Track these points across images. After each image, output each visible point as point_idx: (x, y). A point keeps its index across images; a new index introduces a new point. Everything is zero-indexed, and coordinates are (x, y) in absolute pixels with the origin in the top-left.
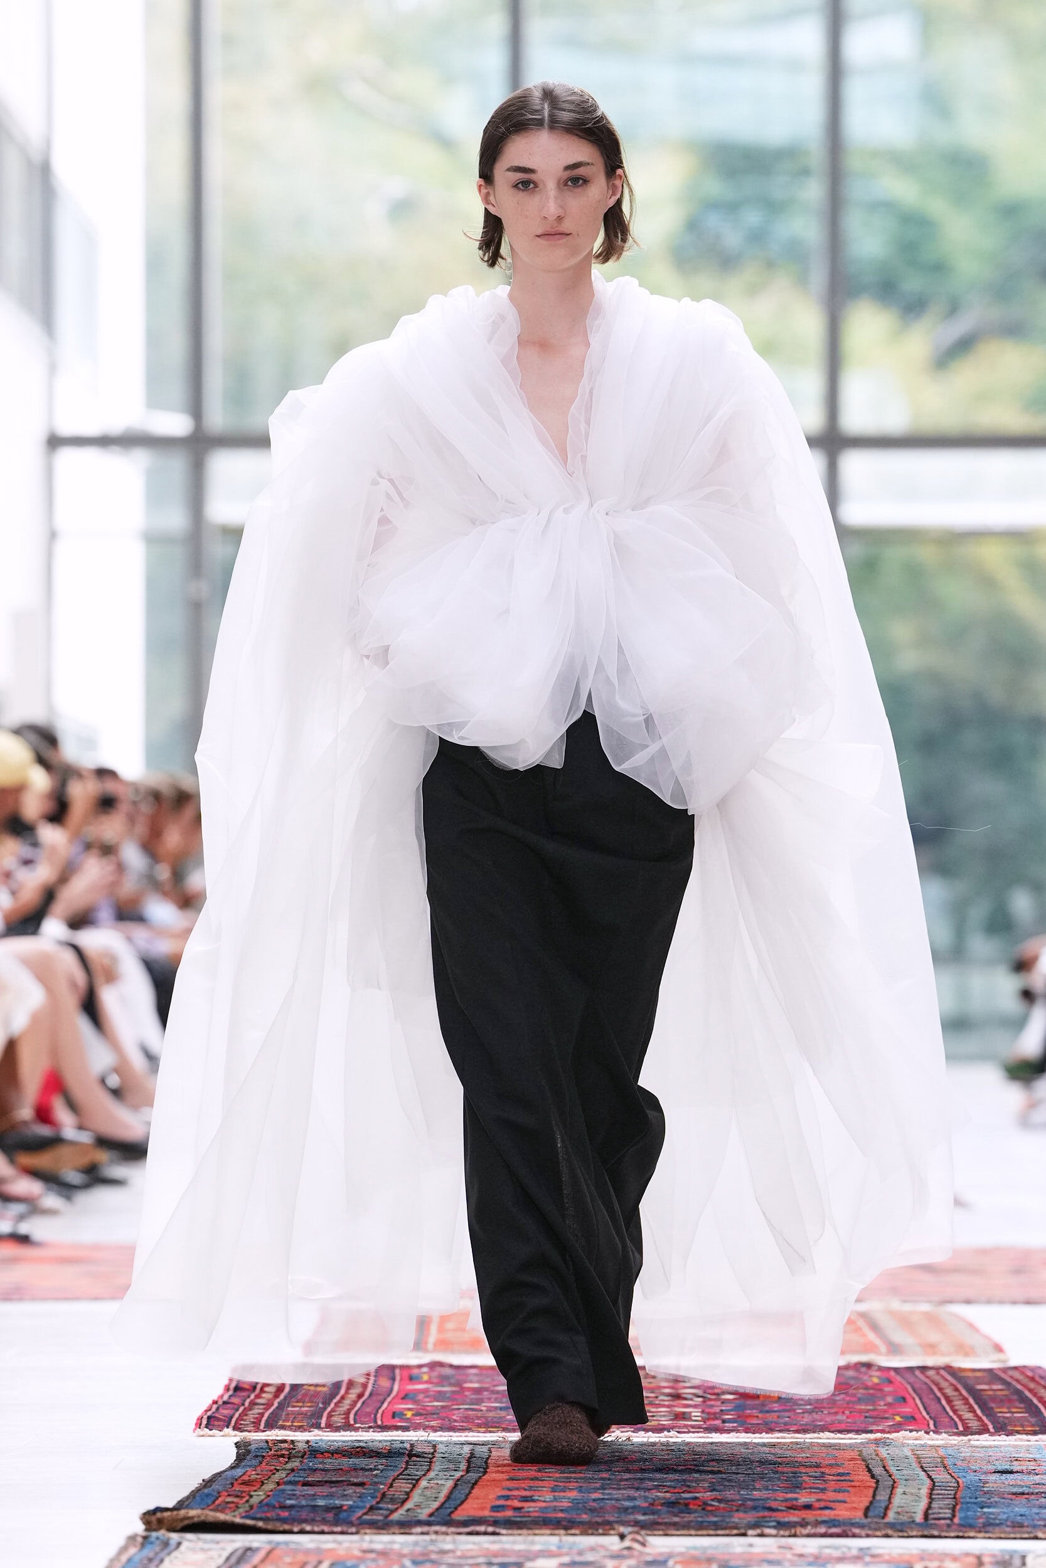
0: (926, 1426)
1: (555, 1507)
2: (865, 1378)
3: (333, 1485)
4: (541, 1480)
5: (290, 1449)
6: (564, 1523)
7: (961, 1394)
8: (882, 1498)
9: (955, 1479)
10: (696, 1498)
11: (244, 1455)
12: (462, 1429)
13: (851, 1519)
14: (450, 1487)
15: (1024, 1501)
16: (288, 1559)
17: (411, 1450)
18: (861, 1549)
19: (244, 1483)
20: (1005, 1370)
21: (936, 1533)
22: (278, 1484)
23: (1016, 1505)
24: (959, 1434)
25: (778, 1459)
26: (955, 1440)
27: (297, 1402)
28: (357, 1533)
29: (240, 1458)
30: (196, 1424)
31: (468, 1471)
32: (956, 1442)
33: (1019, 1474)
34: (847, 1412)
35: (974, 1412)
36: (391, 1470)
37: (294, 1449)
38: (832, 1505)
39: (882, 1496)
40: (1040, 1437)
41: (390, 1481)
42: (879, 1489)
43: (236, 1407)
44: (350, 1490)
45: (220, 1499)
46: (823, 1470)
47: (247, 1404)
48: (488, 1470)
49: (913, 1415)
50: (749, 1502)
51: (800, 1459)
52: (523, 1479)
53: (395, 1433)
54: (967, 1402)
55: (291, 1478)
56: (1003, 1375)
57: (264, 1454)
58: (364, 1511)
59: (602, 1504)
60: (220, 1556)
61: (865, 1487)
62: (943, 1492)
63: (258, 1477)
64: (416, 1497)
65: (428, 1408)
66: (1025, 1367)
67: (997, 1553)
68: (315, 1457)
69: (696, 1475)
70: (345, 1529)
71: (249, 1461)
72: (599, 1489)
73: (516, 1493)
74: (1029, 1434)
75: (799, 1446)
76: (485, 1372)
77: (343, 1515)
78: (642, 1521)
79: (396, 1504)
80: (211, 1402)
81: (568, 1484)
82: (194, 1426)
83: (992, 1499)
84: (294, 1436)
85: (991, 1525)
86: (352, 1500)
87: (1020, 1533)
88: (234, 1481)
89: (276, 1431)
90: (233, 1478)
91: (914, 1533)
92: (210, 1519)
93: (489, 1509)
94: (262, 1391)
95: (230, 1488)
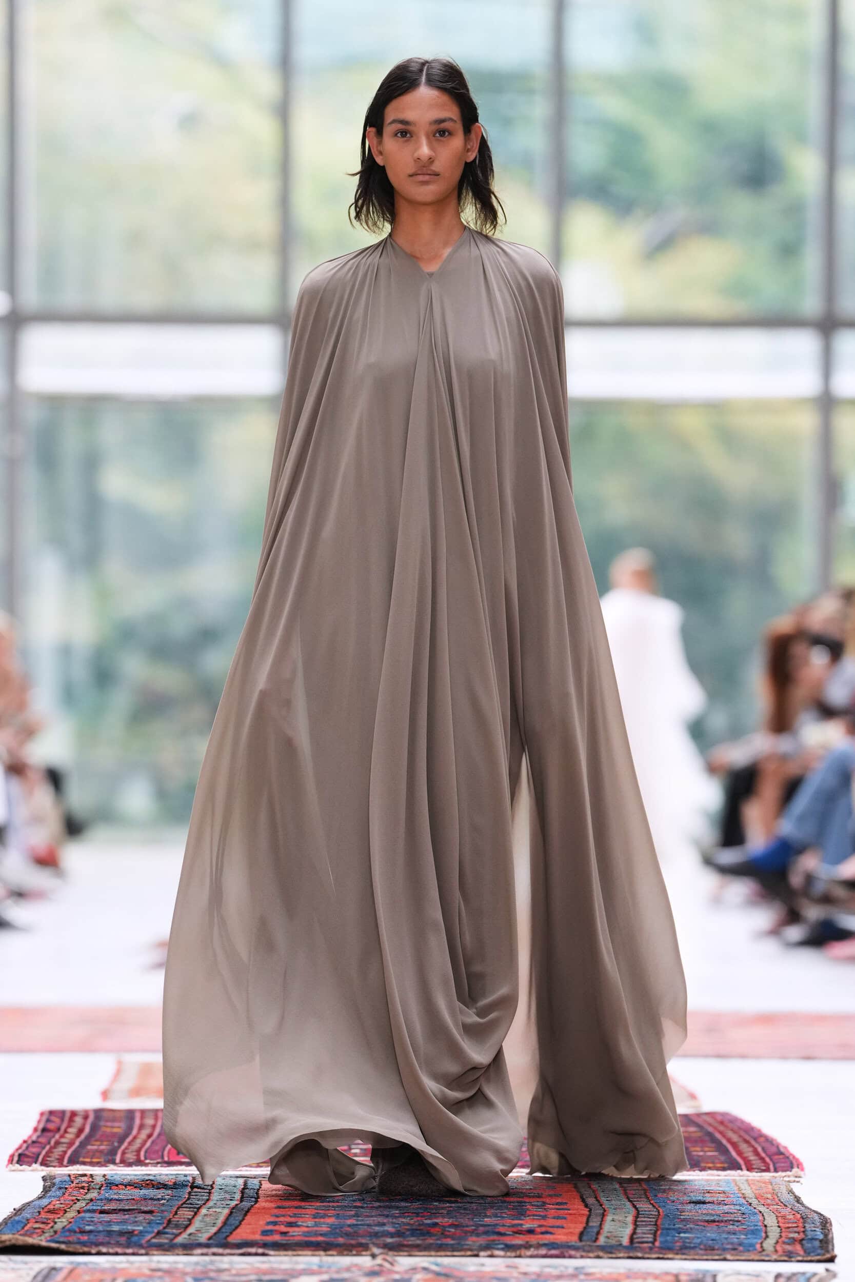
1: (316, 1231)
3: (126, 1213)
4: (304, 1209)
5: (89, 1182)
6: (324, 1245)
8: (595, 1224)
9: (656, 1208)
10: (436, 1224)
11: (50, 1187)
13: (567, 1242)
14: (227, 1214)
15: (715, 1228)
16: (87, 1277)
17: (193, 1183)
18: (576, 1269)
19: (50, 1212)
20: (699, 1115)
21: (640, 1255)
22: (79, 1212)
23: (708, 1231)
27: (96, 1141)
28: (147, 1254)
29: (46, 1190)
30: (9, 1161)
31: (242, 1200)
33: (708, 1205)
36: (177, 1200)
37: (93, 1182)
38: (551, 1230)
40: (729, 1172)
41: (175, 1209)
42: (591, 1217)
43: (43, 1146)
44: (141, 1217)
45: (29, 1225)
46: (544, 1200)
47: (52, 1143)
48: (259, 1200)
50: (481, 1228)
51: (524, 1191)
52: (289, 1208)
53: (179, 1168)
55: (88, 1207)
56: (696, 1120)
57: (66, 1186)
58: (153, 1235)
59: (355, 1229)
60: (28, 1274)
61: (579, 1214)
62: (646, 1219)
63: (62, 1206)
64: (197, 1224)
67: (690, 1272)
68: (110, 1189)
69: (435, 1204)
70: (136, 1250)
71: (54, 1192)
72: (354, 1216)
73: (282, 1219)
77: (134, 1239)
78: (389, 1243)
79: (180, 1229)
80: (20, 1141)
81: (327, 1212)
82: (6, 1162)
83: (688, 1226)
84: (93, 1170)
85: (686, 1248)
86: (142, 1226)
87: (712, 1255)
88: (41, 1210)
89: (77, 1167)
90: (40, 1207)
91: (621, 1255)
92: (20, 1243)
93: (259, 1233)
94: (66, 1132)
95: (38, 1216)
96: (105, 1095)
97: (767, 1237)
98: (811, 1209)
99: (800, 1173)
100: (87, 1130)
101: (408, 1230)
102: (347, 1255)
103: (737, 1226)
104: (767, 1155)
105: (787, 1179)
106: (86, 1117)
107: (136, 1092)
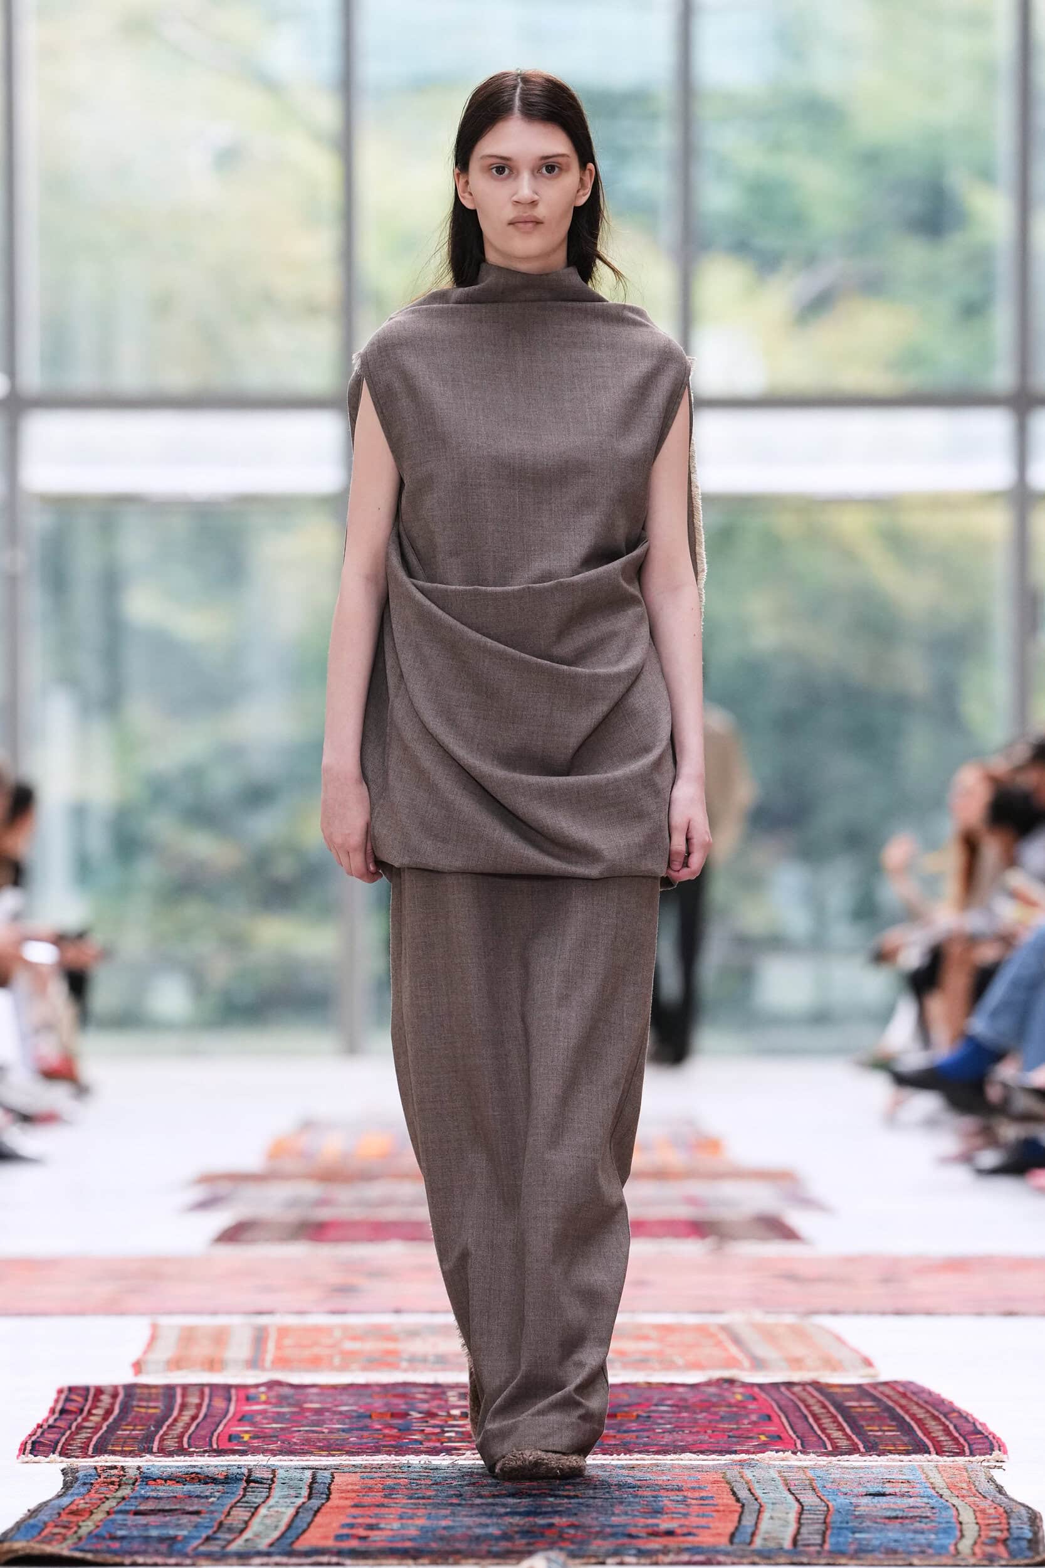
0: (793, 1446)
1: (403, 1536)
2: (727, 1395)
3: (166, 1514)
4: (387, 1507)
5: (120, 1476)
6: (413, 1552)
7: (829, 1412)
8: (748, 1523)
9: (825, 1502)
10: (551, 1525)
11: (71, 1483)
12: (303, 1453)
13: (715, 1546)
14: (292, 1514)
15: (898, 1526)
17: (249, 1476)
19: (73, 1513)
20: (875, 1386)
21: (805, 1560)
22: (108, 1513)
23: (888, 1530)
24: (828, 1454)
25: (637, 1482)
26: (824, 1461)
27: (127, 1425)
29: (67, 1486)
30: (20, 1450)
31: (310, 1497)
32: (825, 1463)
33: (888, 1497)
34: (709, 1432)
35: (843, 1430)
36: (228, 1497)
37: (125, 1476)
38: (694, 1531)
39: (748, 1521)
40: (913, 1456)
41: (227, 1509)
42: (744, 1514)
43: (62, 1431)
44: (185, 1519)
45: (46, 1530)
46: (685, 1493)
47: (73, 1428)
48: (331, 1496)
49: (778, 1434)
50: (607, 1529)
51: (660, 1482)
52: (369, 1506)
53: (232, 1457)
54: (835, 1421)
55: (122, 1507)
56: (872, 1391)
57: (92, 1481)
58: (201, 1541)
59: (452, 1532)
61: (729, 1511)
62: (812, 1516)
63: (88, 1506)
64: (255, 1525)
65: (267, 1430)
66: (896, 1382)
68: (147, 1484)
69: (551, 1499)
70: (179, 1560)
71: (77, 1489)
72: (450, 1516)
73: (360, 1521)
74: (902, 1454)
75: (659, 1468)
76: (326, 1391)
77: (178, 1546)
78: (495, 1550)
79: (234, 1534)
80: (35, 1426)
81: (416, 1511)
82: (17, 1452)
83: (864, 1525)
84: (125, 1461)
85: (863, 1551)
86: (187, 1530)
87: (895, 1559)
88: (62, 1511)
89: (106, 1457)
90: (60, 1507)
91: (782, 1560)
92: (36, 1552)
93: (332, 1538)
94: (90, 1413)
95: (57, 1518)
96: (138, 1367)
97: (962, 1536)
98: (1016, 1502)
99: (1004, 1457)
100: (116, 1411)
101: (517, 1532)
102: (442, 1564)
103: (926, 1524)
104: (960, 1434)
105: (985, 1464)
106: (115, 1396)
107: (176, 1364)
